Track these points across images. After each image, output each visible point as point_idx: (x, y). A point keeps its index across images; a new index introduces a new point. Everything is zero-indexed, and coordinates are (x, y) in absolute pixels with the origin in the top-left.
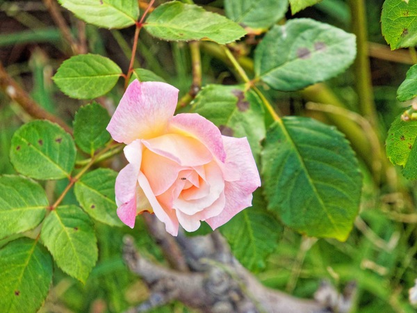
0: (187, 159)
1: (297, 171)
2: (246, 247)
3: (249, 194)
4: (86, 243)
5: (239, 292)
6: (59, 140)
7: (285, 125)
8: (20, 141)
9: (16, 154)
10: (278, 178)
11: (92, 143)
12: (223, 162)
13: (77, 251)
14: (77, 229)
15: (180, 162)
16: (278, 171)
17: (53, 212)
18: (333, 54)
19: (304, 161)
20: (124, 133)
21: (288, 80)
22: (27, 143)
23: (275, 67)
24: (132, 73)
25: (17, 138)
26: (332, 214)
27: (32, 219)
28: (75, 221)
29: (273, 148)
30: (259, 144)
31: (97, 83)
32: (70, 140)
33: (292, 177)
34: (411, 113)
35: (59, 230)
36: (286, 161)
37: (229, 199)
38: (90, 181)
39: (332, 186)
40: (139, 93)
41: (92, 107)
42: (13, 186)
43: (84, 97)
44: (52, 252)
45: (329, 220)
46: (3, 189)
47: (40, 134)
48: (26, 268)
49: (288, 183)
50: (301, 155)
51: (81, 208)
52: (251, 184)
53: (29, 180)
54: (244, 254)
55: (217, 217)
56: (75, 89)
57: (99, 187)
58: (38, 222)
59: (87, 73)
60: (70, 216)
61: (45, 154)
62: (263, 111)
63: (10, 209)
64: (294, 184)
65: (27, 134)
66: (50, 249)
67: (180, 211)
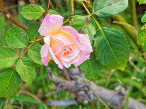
0: (66, 42)
1: (107, 46)
2: (89, 72)
3: (88, 54)
4: (32, 71)
5: (88, 87)
6: (23, 34)
7: (103, 30)
8: (9, 34)
9: (7, 39)
10: (100, 48)
11: (34, 35)
12: (79, 43)
13: (28, 73)
14: (28, 66)
15: (63, 43)
16: (100, 46)
17: (20, 59)
18: (120, 5)
19: (109, 43)
20: (44, 33)
21: (104, 14)
22: (11, 35)
23: (99, 9)
24: (48, 11)
25: (8, 33)
26: (119, 61)
27: (13, 62)
28: (28, 63)
29: (98, 38)
30: (93, 36)
31: (36, 14)
32: (26, 34)
33: (105, 48)
34: (144, 27)
35: (22, 66)
36: (103, 42)
37: (81, 56)
38: (33, 49)
39: (119, 51)
40: (50, 19)
41: (34, 23)
42: (6, 50)
43: (31, 19)
44: (19, 74)
45: (118, 63)
46: (2, 51)
47: (16, 32)
48: (10, 79)
49: (104, 50)
50: (108, 40)
51: (30, 58)
52: (89, 51)
53: (12, 48)
54: (88, 75)
55: (77, 62)
56: (28, 16)
57: (36, 51)
58: (15, 63)
59: (32, 11)
60: (26, 61)
61: (18, 39)
62: (95, 25)
63: (5, 58)
64: (105, 51)
65: (11, 32)
66: (18, 73)
67: (63, 60)
